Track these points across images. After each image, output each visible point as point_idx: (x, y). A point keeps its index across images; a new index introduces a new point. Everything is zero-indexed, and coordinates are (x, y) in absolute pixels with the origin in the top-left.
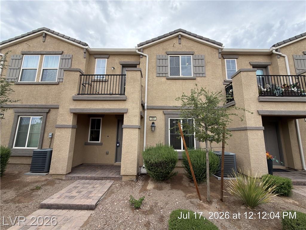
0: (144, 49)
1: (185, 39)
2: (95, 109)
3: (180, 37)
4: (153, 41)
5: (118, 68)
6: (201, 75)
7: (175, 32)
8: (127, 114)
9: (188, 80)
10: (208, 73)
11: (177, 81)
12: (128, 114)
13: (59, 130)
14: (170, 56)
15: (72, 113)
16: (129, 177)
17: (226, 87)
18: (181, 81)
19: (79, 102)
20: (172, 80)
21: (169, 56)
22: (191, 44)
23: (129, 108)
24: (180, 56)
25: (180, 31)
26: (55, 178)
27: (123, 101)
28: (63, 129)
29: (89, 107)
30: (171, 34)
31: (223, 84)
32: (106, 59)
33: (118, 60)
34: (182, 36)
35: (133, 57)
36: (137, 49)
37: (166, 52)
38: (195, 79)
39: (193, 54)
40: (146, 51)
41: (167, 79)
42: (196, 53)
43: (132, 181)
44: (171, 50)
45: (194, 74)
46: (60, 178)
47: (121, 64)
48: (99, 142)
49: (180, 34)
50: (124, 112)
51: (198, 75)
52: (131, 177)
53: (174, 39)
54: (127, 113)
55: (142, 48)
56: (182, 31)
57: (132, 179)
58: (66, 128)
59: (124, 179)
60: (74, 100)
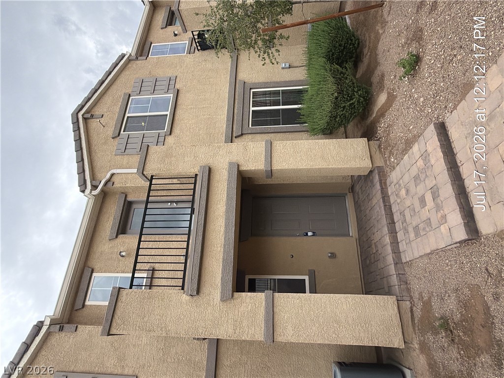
0: (93, 177)
1: (96, 109)
2: (226, 232)
3: (88, 116)
4: (83, 160)
5: (123, 242)
6: (172, 82)
7: (76, 122)
8: (240, 164)
9: (178, 101)
10: (170, 73)
11: (176, 118)
12: (241, 162)
13: (278, 330)
14: (124, 131)
15: (233, 296)
16: (373, 153)
17: (198, 50)
18: (178, 112)
19: (206, 278)
20: (175, 125)
21: (122, 132)
22: (108, 99)
23: (228, 160)
24: (127, 115)
25: (77, 114)
26: (411, 329)
27: (212, 174)
28: (276, 317)
29: (219, 249)
30: (77, 129)
31: (193, 55)
32: (94, 274)
33: (104, 245)
34: (87, 112)
35: (104, 210)
36: (91, 192)
37: (113, 138)
38: (178, 90)
39: (130, 95)
40: (99, 175)
41: (170, 134)
42: (129, 91)
43: (379, 146)
44: (110, 131)
45: (167, 92)
46: (410, 313)
47: (117, 237)
48: (306, 278)
49: (83, 115)
50: (236, 170)
51: (171, 87)
52: (373, 150)
53: (89, 125)
54: (238, 165)
55: (91, 182)
56: (77, 111)
57: (377, 148)
58: (275, 309)
59: (379, 163)
60: (198, 292)
